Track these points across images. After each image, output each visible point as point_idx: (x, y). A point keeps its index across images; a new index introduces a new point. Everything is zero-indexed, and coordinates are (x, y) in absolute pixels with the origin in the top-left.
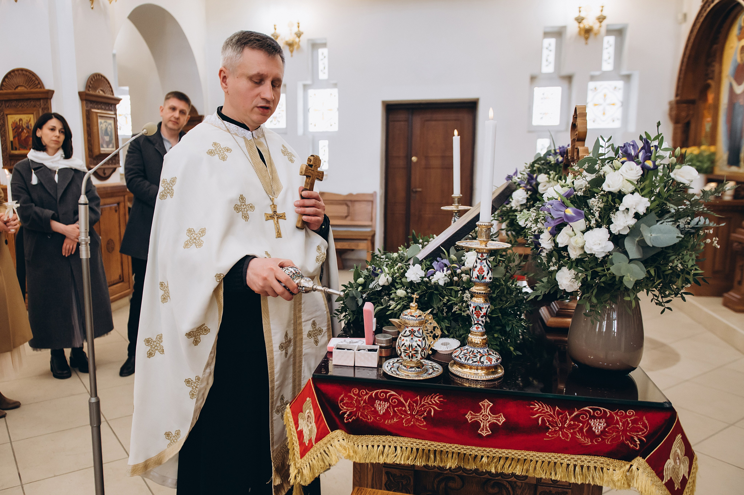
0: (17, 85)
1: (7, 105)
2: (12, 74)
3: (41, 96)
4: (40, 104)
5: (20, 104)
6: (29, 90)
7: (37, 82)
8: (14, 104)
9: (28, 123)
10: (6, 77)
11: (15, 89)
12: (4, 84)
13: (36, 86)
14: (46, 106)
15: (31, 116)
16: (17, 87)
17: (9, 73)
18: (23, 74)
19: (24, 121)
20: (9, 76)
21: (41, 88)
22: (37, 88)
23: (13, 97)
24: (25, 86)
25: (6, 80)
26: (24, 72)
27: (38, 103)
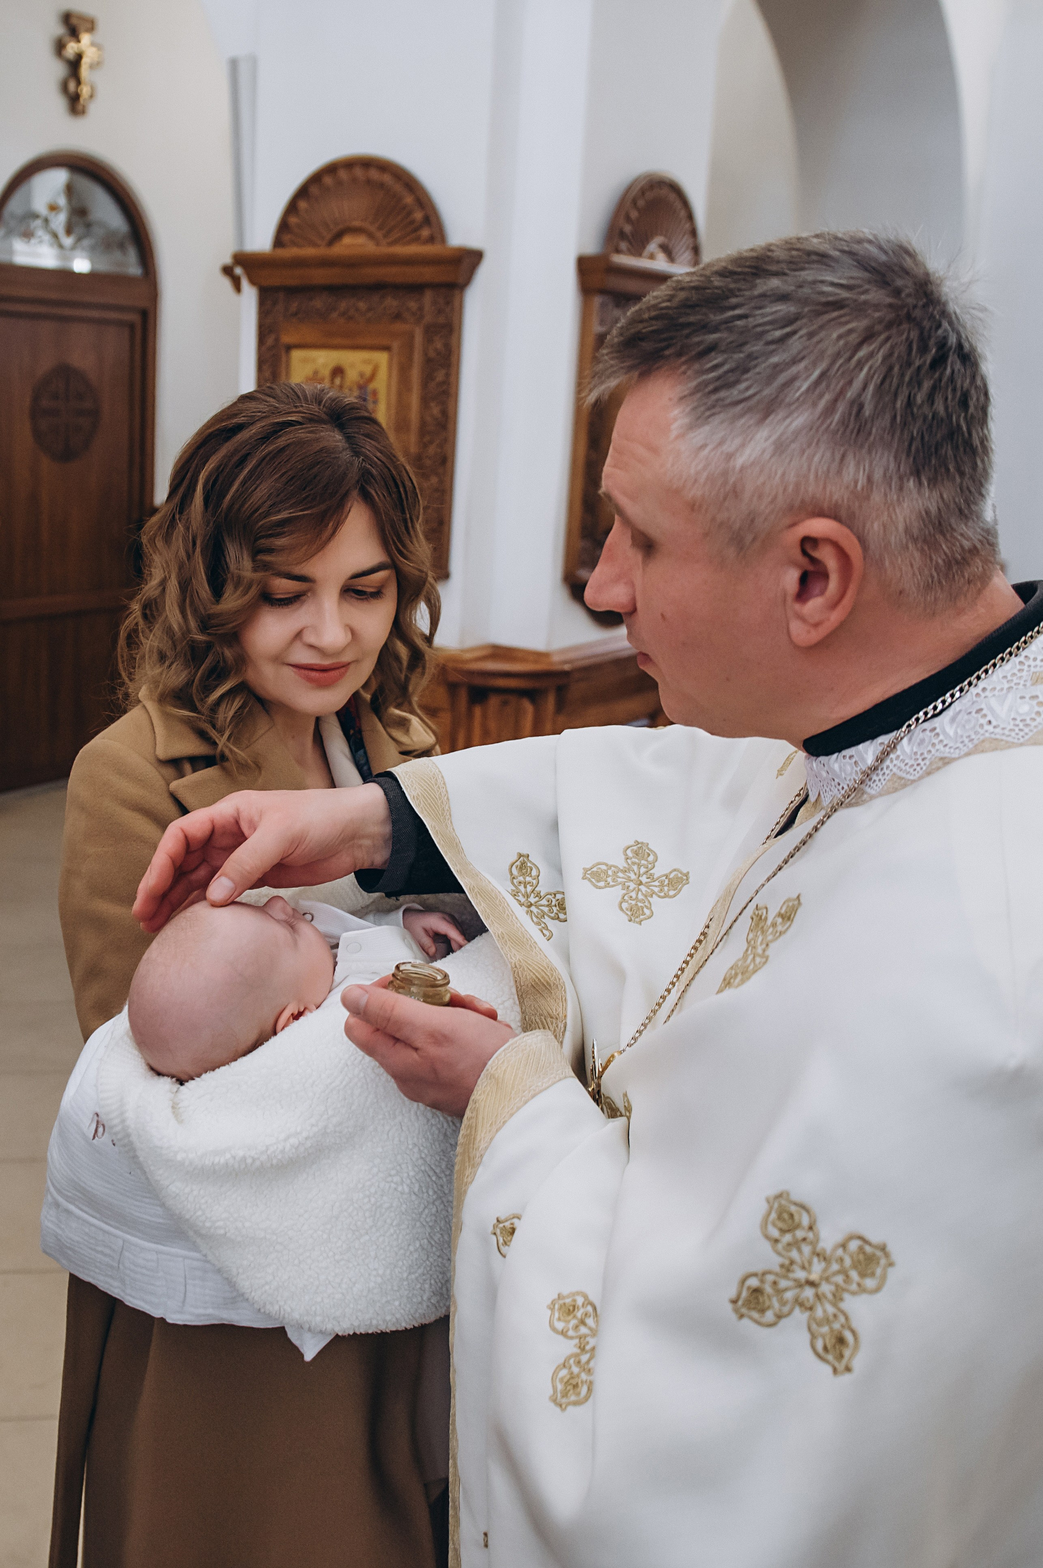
0: (341, 227)
1: (294, 306)
2: (328, 180)
3: (428, 274)
4: (421, 309)
5: (343, 305)
6: (385, 250)
7: (418, 216)
8: (319, 303)
9: (362, 387)
10: (303, 192)
11: (331, 243)
12: (293, 220)
13: (411, 232)
14: (441, 320)
15: (382, 358)
16: (339, 236)
17: (316, 179)
18: (369, 182)
19: (352, 375)
20: (314, 190)
21: (431, 240)
22: (417, 240)
23: (320, 276)
24: (372, 229)
25: (302, 205)
26: (374, 174)
27: (413, 305)
